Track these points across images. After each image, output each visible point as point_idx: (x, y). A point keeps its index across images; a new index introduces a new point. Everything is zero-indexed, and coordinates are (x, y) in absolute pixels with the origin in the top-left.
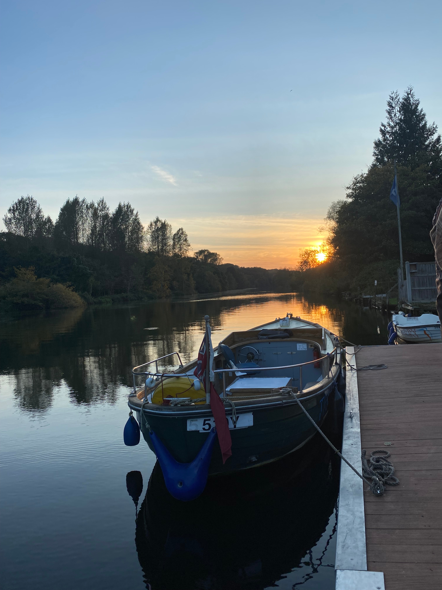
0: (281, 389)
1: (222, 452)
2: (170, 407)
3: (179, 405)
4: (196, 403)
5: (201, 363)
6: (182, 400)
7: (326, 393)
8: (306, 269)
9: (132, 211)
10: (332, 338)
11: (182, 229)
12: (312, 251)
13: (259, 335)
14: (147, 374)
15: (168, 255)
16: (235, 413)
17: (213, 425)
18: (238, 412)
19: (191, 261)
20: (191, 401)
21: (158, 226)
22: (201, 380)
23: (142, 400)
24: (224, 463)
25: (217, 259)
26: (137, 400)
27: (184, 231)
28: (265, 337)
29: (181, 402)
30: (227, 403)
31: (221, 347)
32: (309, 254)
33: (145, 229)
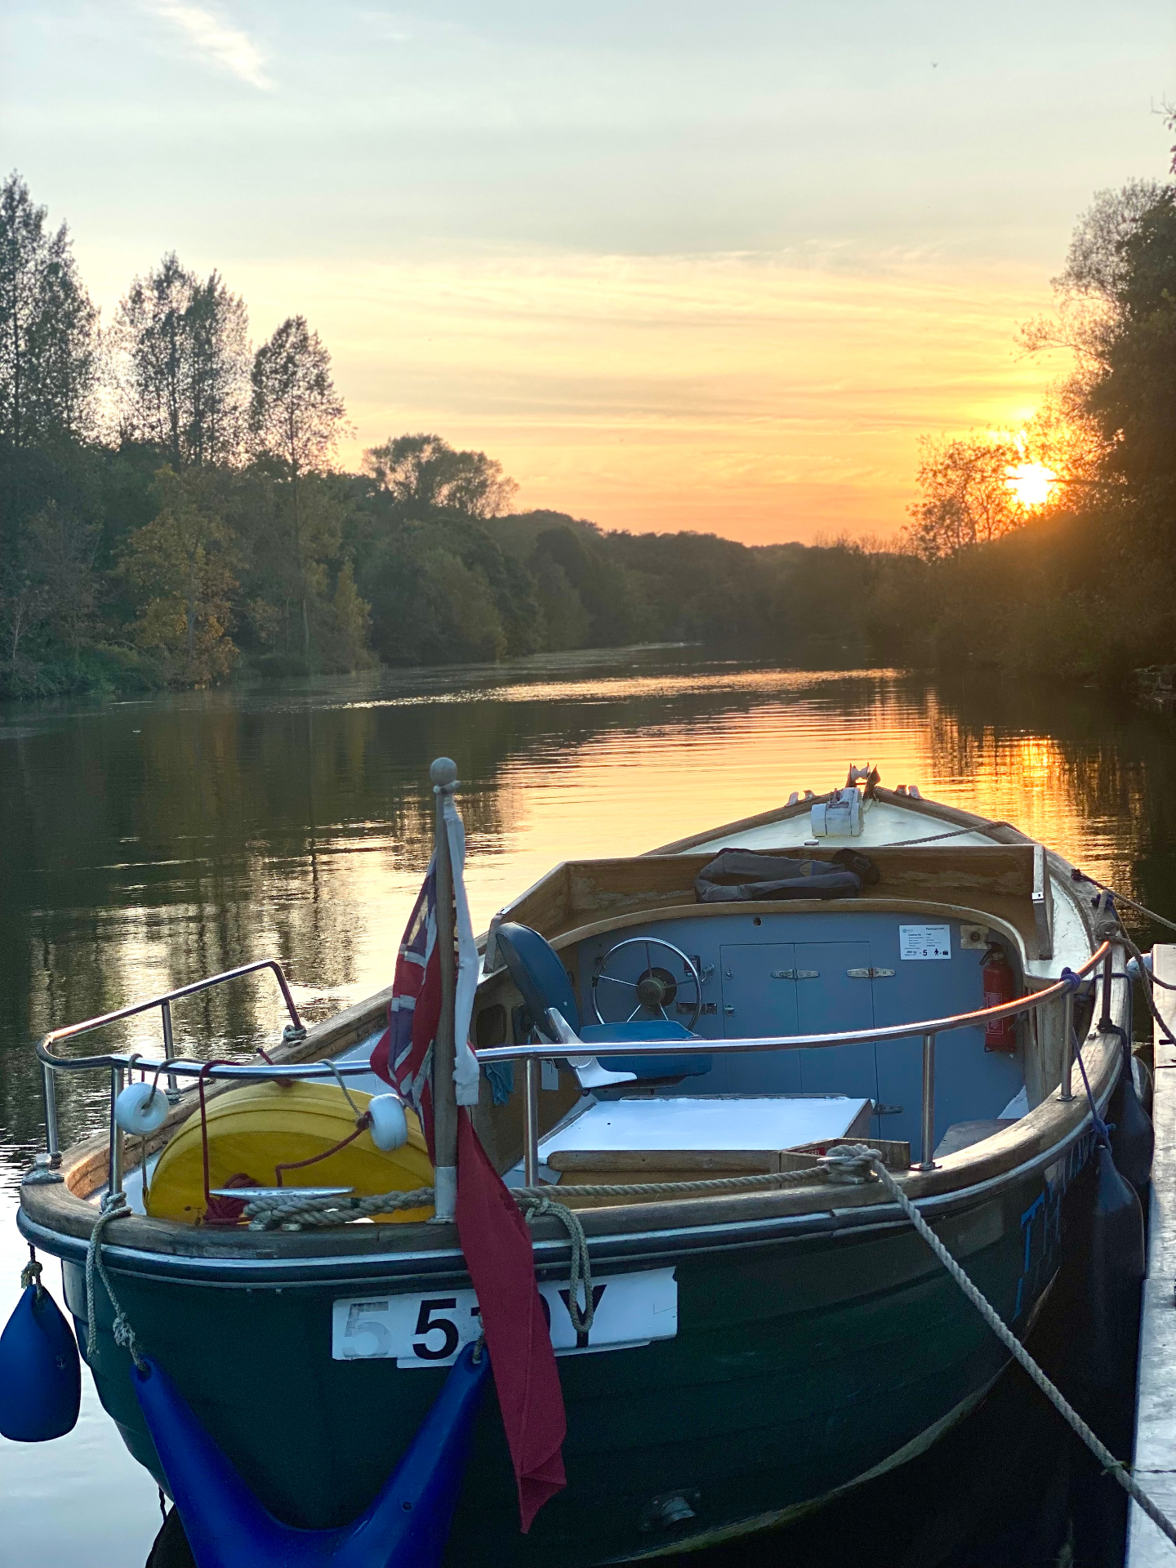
0: (822, 1148)
1: (518, 1472)
2: (242, 1236)
3: (293, 1227)
4: (383, 1218)
5: (410, 1012)
6: (307, 1197)
7: (1051, 1174)
8: (952, 548)
9: (33, 223)
10: (1081, 896)
11: (300, 324)
12: (986, 453)
13: (702, 878)
14: (121, 1064)
15: (225, 463)
16: (587, 1267)
17: (470, 1329)
18: (601, 1265)
19: (347, 497)
20: (355, 1204)
21: (175, 305)
22: (409, 1096)
23: (97, 1200)
24: (525, 1530)
25: (483, 485)
26: (71, 1201)
27: (310, 334)
28: (733, 889)
29: (301, 1211)
30: (546, 1219)
31: (505, 939)
32: (968, 468)
33: (105, 321)
